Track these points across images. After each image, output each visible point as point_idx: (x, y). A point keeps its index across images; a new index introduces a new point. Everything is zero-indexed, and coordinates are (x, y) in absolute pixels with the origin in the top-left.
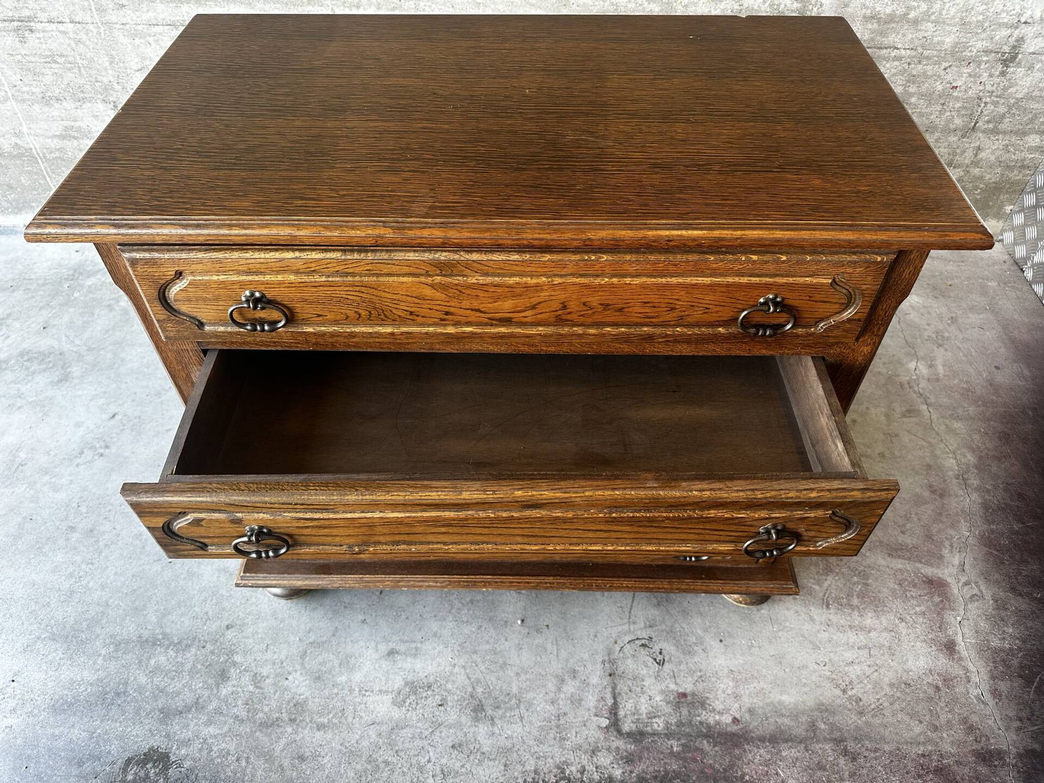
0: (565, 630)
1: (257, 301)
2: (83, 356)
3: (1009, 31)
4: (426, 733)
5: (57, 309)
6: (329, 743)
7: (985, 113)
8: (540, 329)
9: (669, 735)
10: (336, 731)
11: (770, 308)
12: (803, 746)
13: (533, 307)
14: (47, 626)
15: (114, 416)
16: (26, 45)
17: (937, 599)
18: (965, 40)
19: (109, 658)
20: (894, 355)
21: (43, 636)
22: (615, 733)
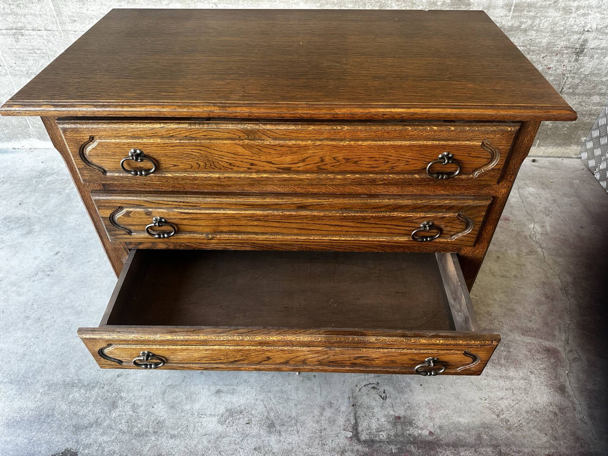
0: (325, 379)
1: (138, 156)
2: (42, 220)
3: (579, 36)
4: (238, 440)
5: (28, 194)
6: (178, 446)
7: (568, 83)
8: (308, 175)
9: (390, 442)
10: (182, 439)
11: (445, 161)
12: (473, 449)
13: (304, 161)
14: (8, 374)
15: (57, 253)
16: (19, 43)
17: (553, 360)
18: (554, 41)
19: (44, 394)
20: (520, 220)
21: (4, 381)
22: (356, 441)
